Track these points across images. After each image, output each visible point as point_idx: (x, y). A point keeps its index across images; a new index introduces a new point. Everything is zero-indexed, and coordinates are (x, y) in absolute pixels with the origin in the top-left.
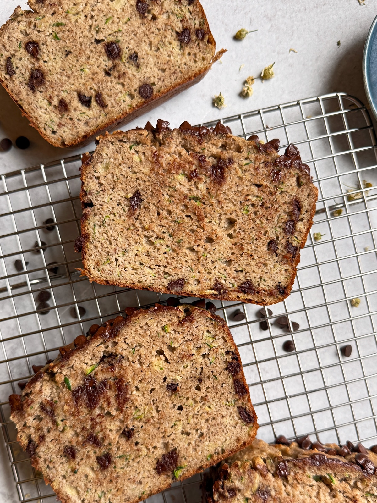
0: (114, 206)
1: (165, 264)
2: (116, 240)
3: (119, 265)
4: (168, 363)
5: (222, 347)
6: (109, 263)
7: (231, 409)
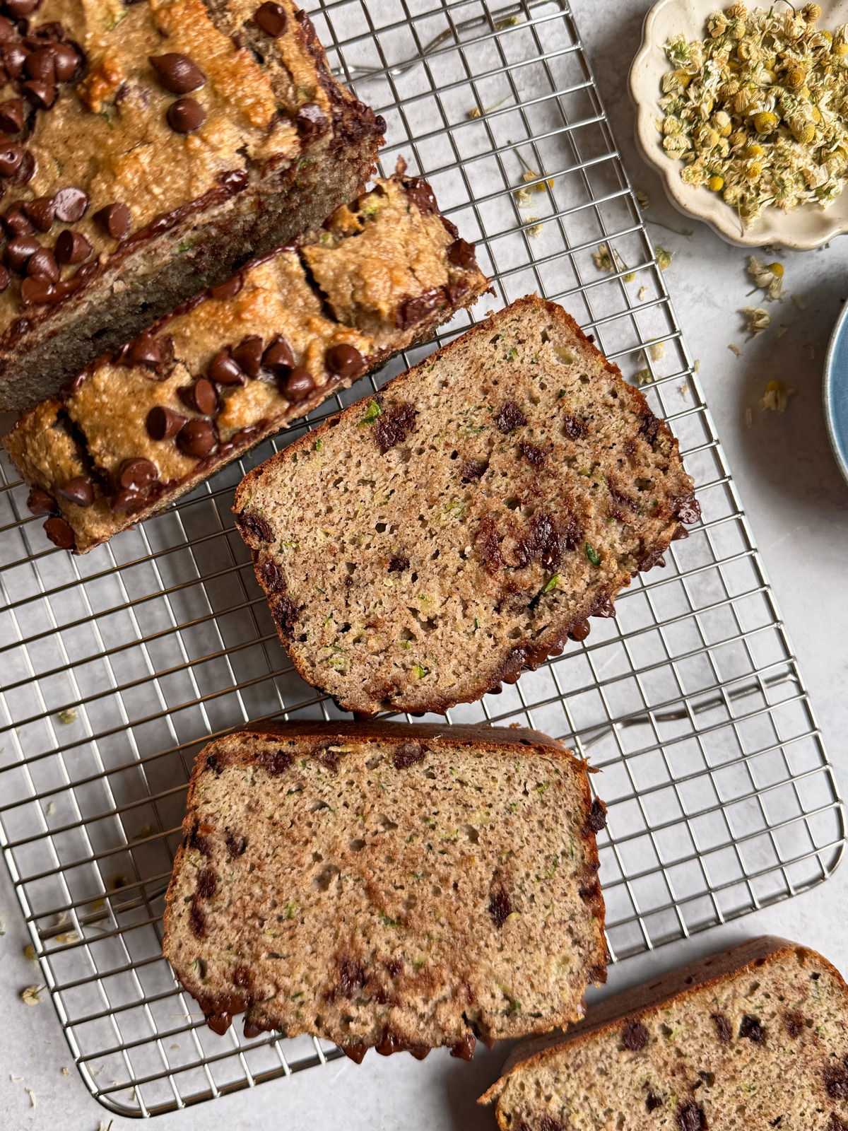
0: (540, 894)
1: (434, 793)
2: (532, 831)
3: (520, 784)
4: (411, 609)
5: (314, 648)
6: (539, 785)
7: (287, 535)
